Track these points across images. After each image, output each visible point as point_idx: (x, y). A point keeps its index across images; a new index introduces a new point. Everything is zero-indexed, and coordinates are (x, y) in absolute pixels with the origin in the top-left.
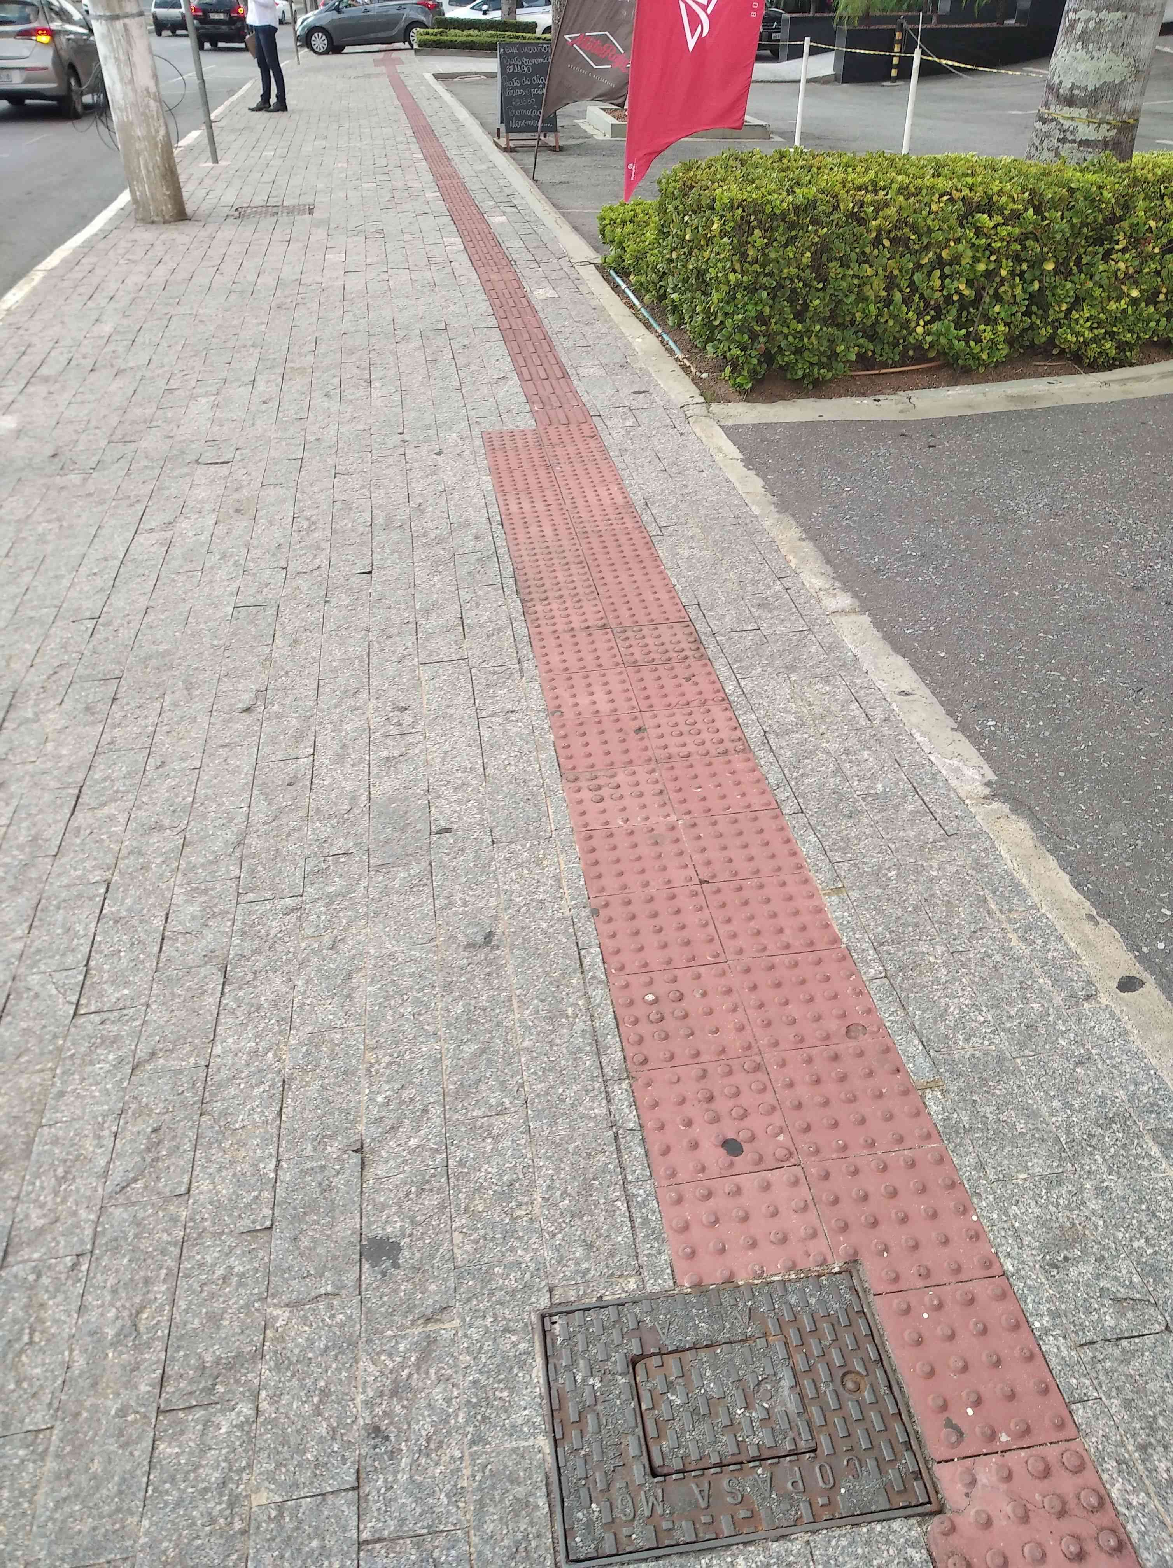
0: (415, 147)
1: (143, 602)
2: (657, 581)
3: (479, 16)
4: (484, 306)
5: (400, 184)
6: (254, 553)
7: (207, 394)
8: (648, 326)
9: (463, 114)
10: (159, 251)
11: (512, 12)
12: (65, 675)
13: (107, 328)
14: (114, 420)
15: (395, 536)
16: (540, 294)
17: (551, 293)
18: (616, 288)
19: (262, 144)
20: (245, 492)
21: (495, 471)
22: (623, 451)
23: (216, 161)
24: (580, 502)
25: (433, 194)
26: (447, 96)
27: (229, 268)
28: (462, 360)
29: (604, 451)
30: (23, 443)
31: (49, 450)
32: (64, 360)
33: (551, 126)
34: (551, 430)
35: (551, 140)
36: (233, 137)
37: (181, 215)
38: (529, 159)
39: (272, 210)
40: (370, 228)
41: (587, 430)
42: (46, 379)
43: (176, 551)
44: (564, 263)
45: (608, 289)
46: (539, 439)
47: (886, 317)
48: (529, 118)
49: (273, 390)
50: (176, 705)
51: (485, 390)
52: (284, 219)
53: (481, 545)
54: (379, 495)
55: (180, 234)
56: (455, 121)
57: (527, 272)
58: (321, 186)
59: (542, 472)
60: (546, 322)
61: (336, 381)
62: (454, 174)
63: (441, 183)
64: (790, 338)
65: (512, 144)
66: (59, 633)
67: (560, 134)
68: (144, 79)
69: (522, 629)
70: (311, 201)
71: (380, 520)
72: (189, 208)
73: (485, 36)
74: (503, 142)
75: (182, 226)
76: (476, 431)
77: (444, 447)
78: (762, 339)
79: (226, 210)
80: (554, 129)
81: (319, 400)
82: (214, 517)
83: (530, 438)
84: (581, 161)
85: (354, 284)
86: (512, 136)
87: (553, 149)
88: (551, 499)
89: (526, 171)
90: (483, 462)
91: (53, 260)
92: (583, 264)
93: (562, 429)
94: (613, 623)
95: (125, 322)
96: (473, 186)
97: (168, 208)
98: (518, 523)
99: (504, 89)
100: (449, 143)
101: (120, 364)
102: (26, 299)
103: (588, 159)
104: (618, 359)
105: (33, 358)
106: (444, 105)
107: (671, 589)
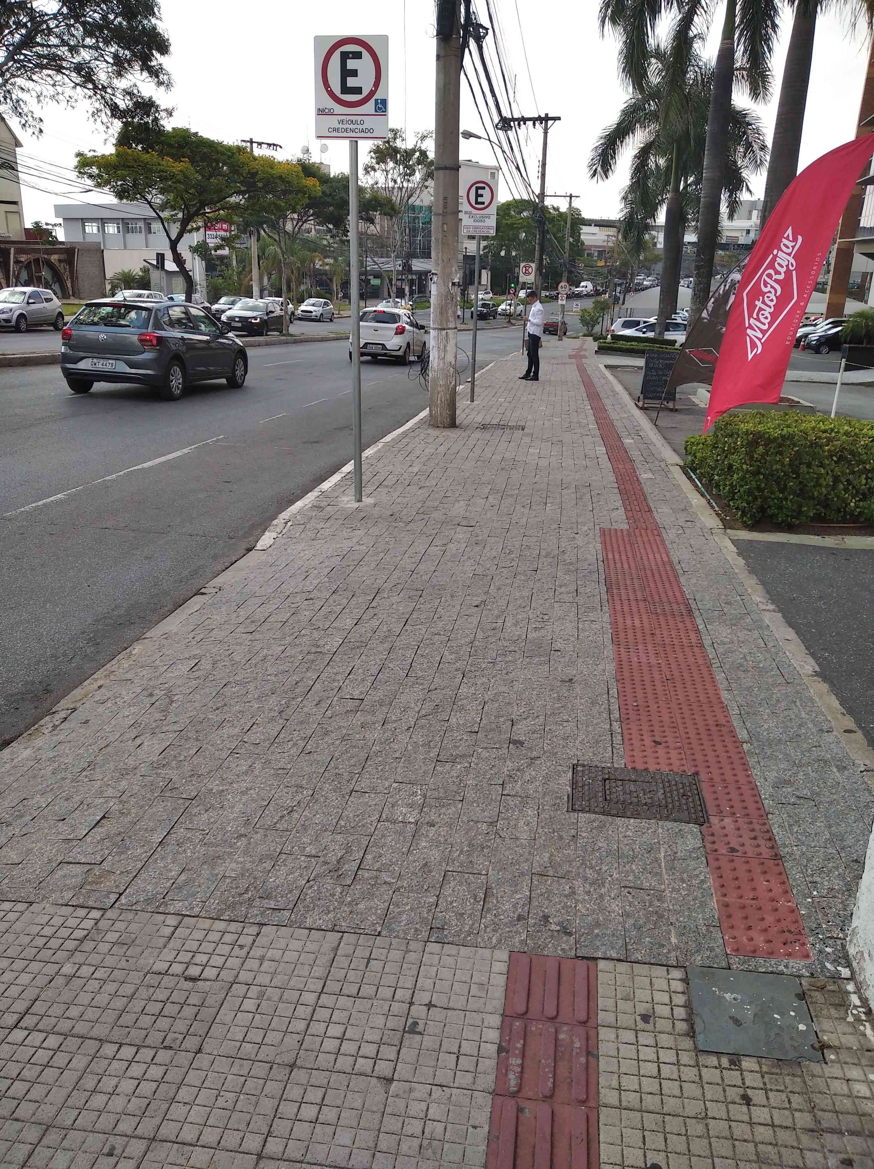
0: (587, 403)
1: (433, 569)
2: (676, 589)
3: (641, 335)
4: (612, 478)
5: (576, 420)
6: (483, 558)
7: (464, 500)
8: (703, 495)
9: (619, 388)
10: (441, 440)
11: (661, 333)
12: (400, 587)
13: (415, 469)
14: (420, 505)
15: (550, 560)
16: (644, 476)
17: (650, 476)
18: (690, 478)
19: (498, 395)
20: (480, 538)
21: (604, 543)
22: (672, 542)
23: (472, 401)
24: (645, 558)
25: (593, 426)
26: (611, 378)
27: (477, 451)
28: (595, 499)
29: (663, 541)
30: (377, 508)
31: (389, 513)
32: (395, 479)
33: (671, 396)
34: (637, 531)
35: (671, 405)
36: (482, 390)
37: (453, 424)
38: (654, 414)
39: (502, 427)
40: (555, 439)
41: (655, 532)
42: (387, 486)
43: (448, 554)
44: (663, 464)
45: (684, 477)
46: (629, 535)
47: (833, 496)
48: (658, 392)
49: (496, 502)
50: (447, 601)
51: (605, 513)
52: (507, 431)
53: (591, 567)
54: (544, 545)
55: (452, 434)
56: (613, 391)
57: (639, 466)
58: (530, 417)
59: (628, 547)
60: (645, 488)
61: (529, 501)
62: (607, 418)
63: (599, 421)
64: (776, 501)
65: (646, 406)
66: (396, 574)
67: (676, 403)
68: (450, 358)
69: (605, 597)
70: (523, 424)
71: (543, 553)
72: (457, 422)
73: (641, 346)
74: (640, 404)
75: (452, 430)
76: (597, 527)
77: (579, 532)
78: (759, 500)
79: (476, 425)
80: (674, 399)
81: (518, 507)
82: (465, 545)
83: (625, 533)
84: (686, 417)
85: (543, 463)
86: (646, 401)
87: (671, 410)
88: (630, 555)
89: (651, 420)
90: (598, 539)
91: (388, 438)
92: (672, 465)
93: (643, 531)
94: (649, 599)
95: (424, 467)
96: (618, 424)
97: (448, 421)
98: (611, 562)
99: (645, 376)
100: (608, 403)
101: (421, 484)
102: (376, 453)
103: (692, 416)
104: (682, 506)
105: (380, 477)
106: (608, 382)
107: (682, 593)
